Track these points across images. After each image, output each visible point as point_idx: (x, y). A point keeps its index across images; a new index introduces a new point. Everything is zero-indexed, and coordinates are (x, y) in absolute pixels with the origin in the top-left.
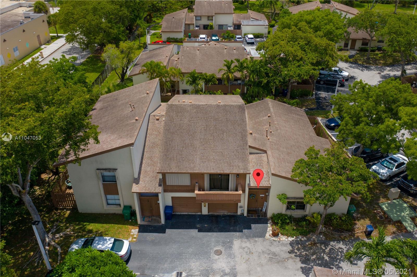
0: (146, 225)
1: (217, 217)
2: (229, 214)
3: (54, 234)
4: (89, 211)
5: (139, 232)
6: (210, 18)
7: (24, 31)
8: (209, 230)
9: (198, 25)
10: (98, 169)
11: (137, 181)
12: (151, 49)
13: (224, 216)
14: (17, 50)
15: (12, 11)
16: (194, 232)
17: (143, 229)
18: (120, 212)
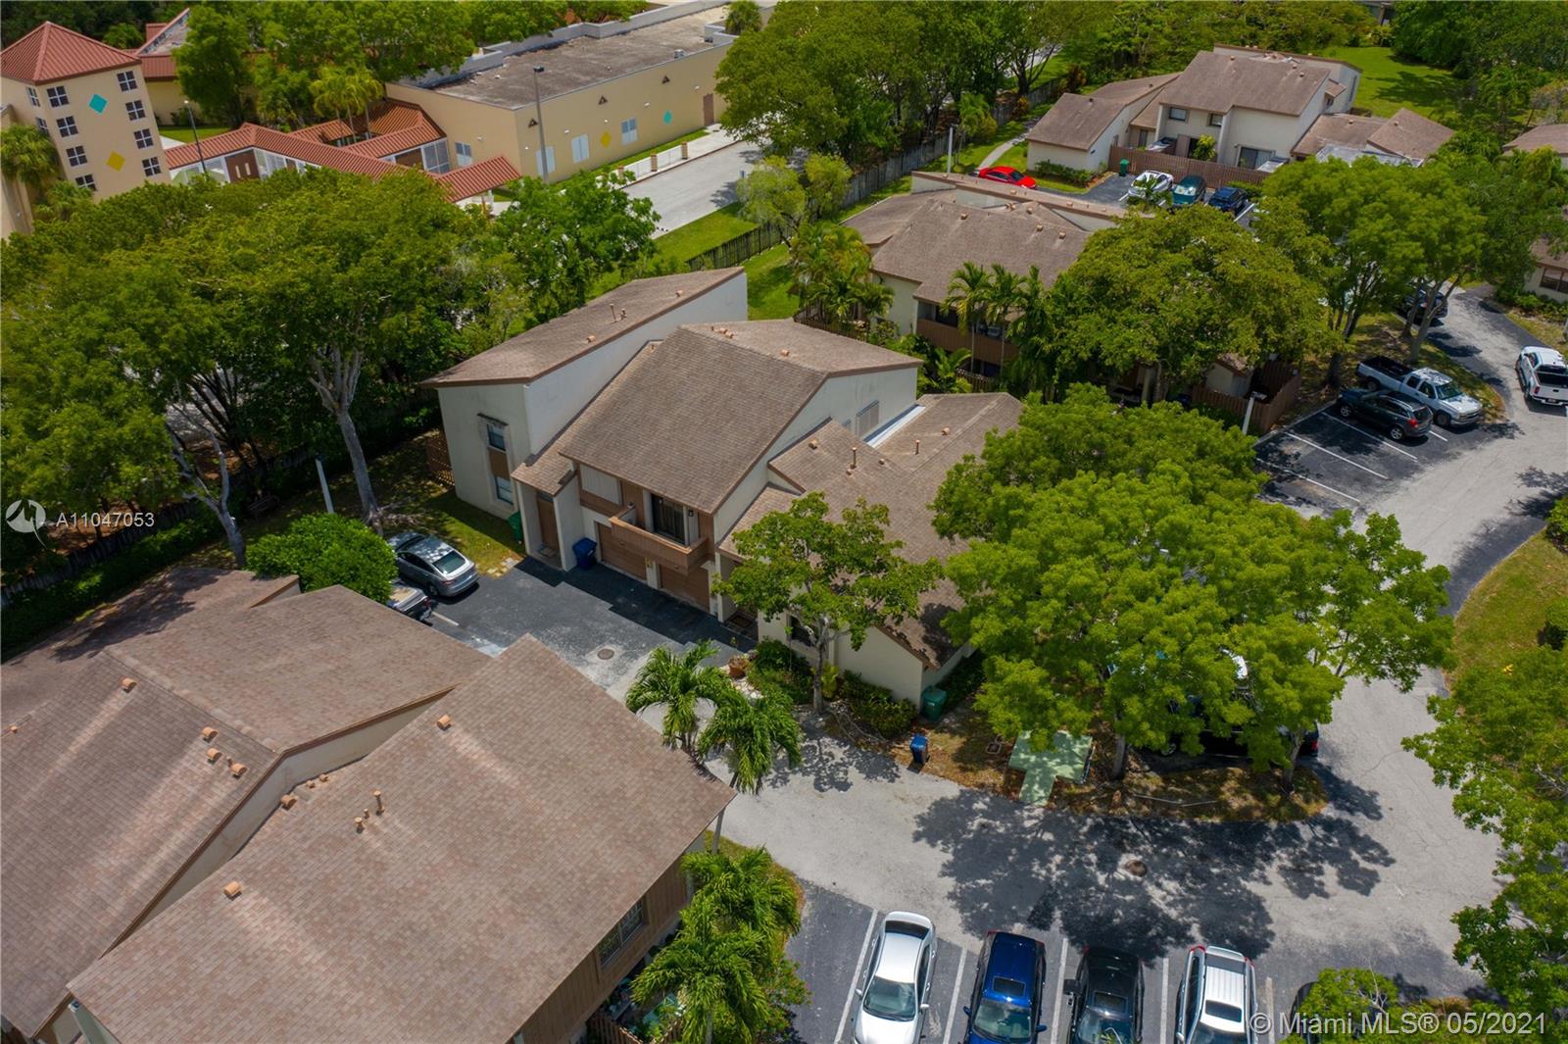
0: (537, 561)
1: (668, 600)
2: (695, 605)
3: (389, 511)
4: (472, 501)
5: (517, 566)
6: (1213, 119)
7: (666, 80)
8: (631, 616)
9: (1173, 136)
10: (480, 415)
11: (531, 460)
12: (918, 189)
13: (683, 606)
14: (633, 128)
15: (696, 16)
16: (603, 607)
17: (528, 566)
18: (506, 517)
